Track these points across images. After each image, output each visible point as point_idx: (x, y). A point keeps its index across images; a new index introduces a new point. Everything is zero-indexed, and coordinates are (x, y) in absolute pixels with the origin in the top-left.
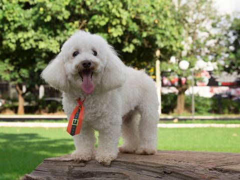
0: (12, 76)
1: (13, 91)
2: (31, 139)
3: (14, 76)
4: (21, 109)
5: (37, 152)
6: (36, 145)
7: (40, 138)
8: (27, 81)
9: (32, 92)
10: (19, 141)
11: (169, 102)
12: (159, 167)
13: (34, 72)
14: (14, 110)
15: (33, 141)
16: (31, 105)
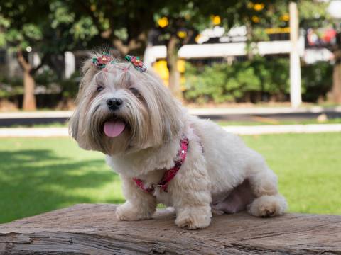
0: (10, 38)
1: (13, 65)
2: (38, 160)
3: (14, 37)
4: (29, 100)
5: (45, 187)
6: (46, 173)
7: (57, 158)
8: (40, 45)
9: (51, 65)
10: (15, 165)
11: (318, 78)
12: (146, 243)
13: (52, 30)
14: (17, 101)
15: (41, 164)
16: (49, 91)
